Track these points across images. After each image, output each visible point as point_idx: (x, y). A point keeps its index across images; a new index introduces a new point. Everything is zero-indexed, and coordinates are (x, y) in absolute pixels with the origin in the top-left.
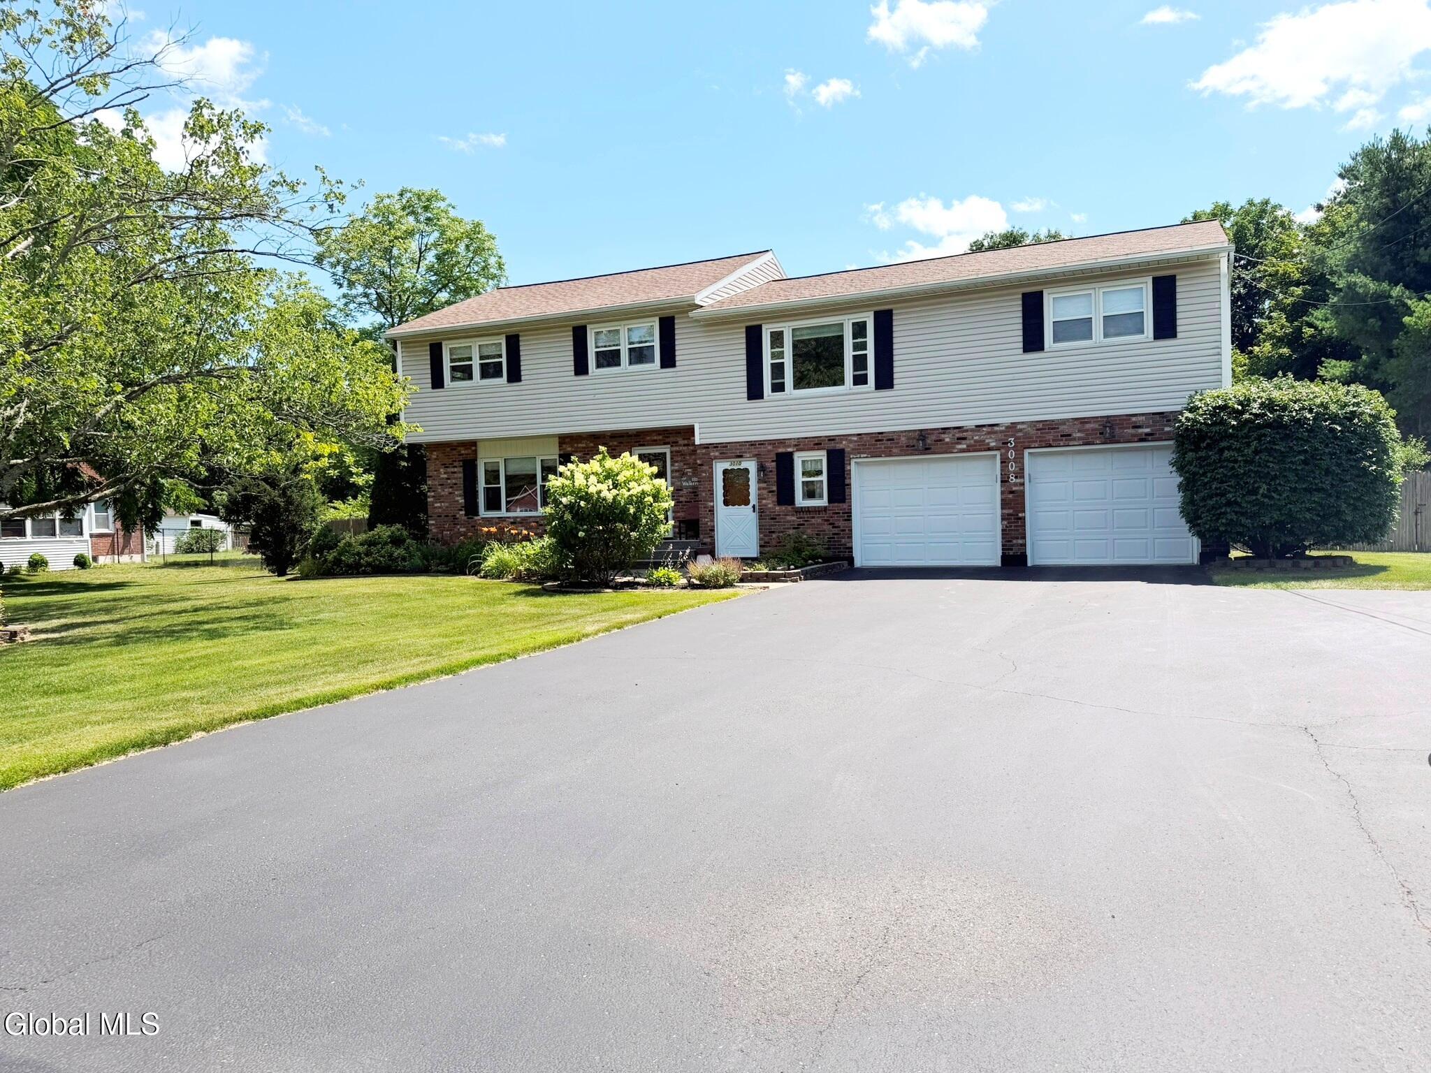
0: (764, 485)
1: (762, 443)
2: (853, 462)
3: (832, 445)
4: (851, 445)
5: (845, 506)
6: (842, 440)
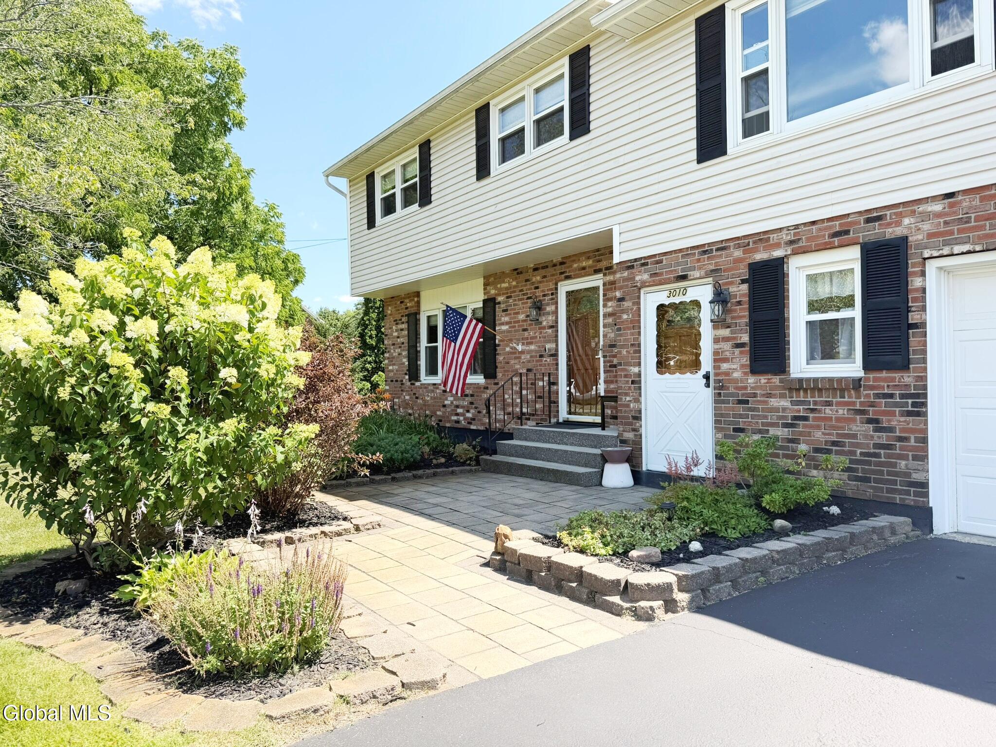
0: (726, 332)
1: (722, 246)
2: (931, 267)
3: (875, 232)
4: (926, 227)
5: (908, 378)
6: (901, 215)
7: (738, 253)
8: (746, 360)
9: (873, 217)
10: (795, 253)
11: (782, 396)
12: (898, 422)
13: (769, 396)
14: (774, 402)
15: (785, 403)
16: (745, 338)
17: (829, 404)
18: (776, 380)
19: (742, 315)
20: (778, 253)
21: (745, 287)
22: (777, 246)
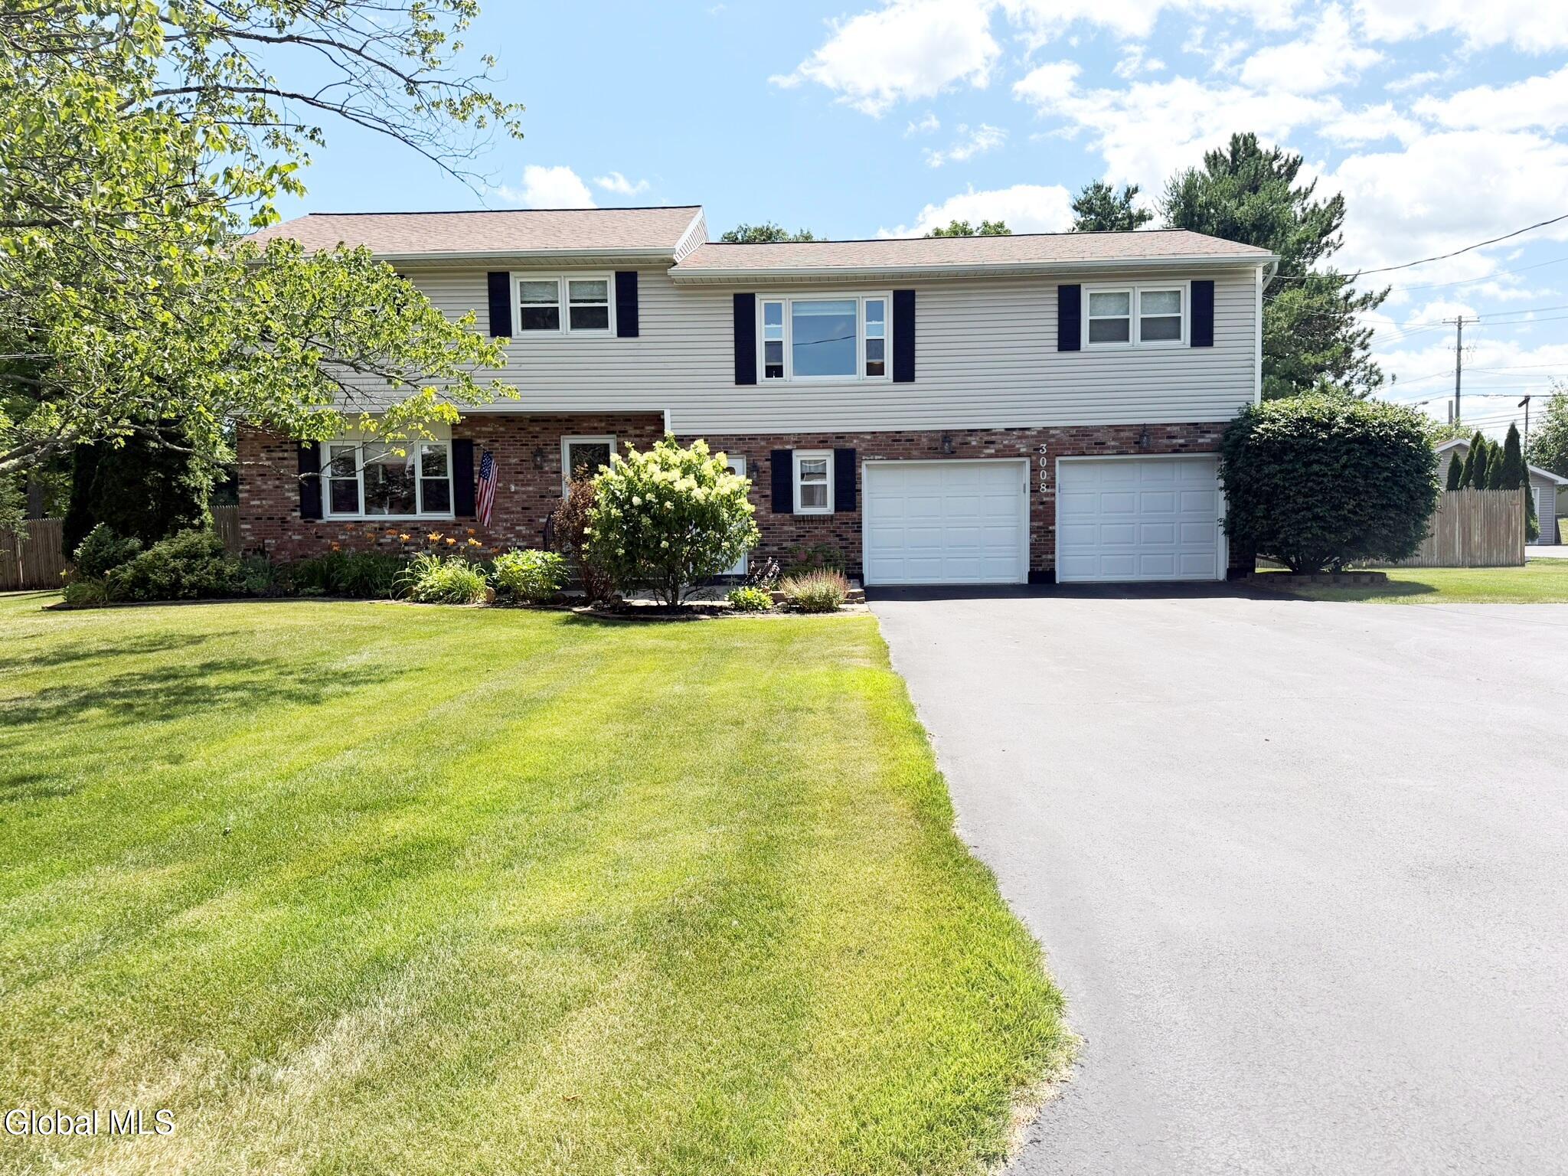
0: (756, 488)
1: (753, 438)
2: (864, 464)
3: (841, 444)
4: (864, 445)
5: (855, 515)
6: (853, 438)
7: (763, 443)
8: (769, 505)
9: (840, 436)
10: (798, 448)
11: (791, 525)
12: (851, 535)
13: (783, 525)
14: (786, 528)
15: (793, 529)
16: (769, 492)
17: (816, 528)
18: (787, 516)
19: (768, 479)
20: (788, 447)
21: (768, 463)
22: (788, 443)
